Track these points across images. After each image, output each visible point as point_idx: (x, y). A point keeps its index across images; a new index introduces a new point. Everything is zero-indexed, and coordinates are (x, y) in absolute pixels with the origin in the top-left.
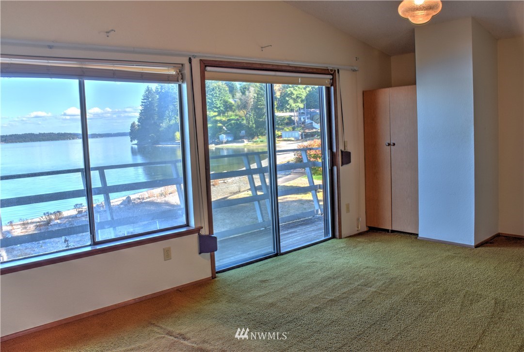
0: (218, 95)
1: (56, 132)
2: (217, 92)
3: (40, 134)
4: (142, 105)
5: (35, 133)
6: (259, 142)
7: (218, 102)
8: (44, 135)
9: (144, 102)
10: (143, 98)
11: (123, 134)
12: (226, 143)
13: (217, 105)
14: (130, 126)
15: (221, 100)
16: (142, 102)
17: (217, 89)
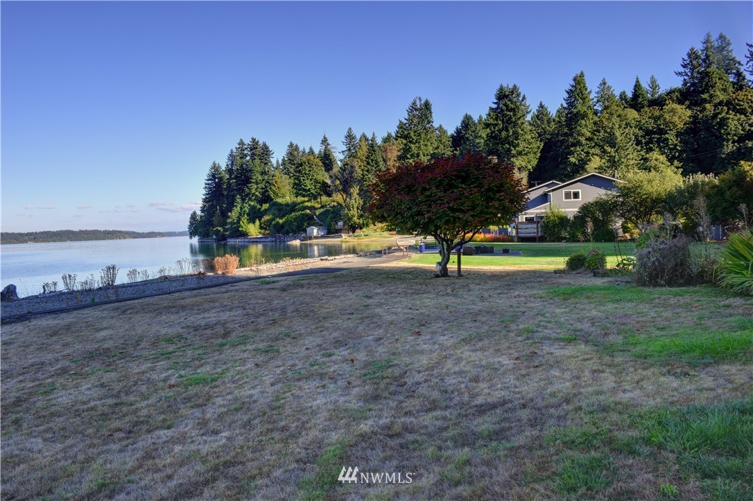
0: (307, 172)
1: (102, 229)
2: (307, 168)
3: (80, 230)
4: (206, 188)
5: (74, 230)
6: (363, 236)
7: (308, 182)
8: (86, 232)
9: (208, 184)
10: (207, 178)
11: (181, 234)
12: (316, 238)
13: (306, 186)
14: (190, 216)
15: (311, 180)
16: (206, 184)
17: (307, 164)
